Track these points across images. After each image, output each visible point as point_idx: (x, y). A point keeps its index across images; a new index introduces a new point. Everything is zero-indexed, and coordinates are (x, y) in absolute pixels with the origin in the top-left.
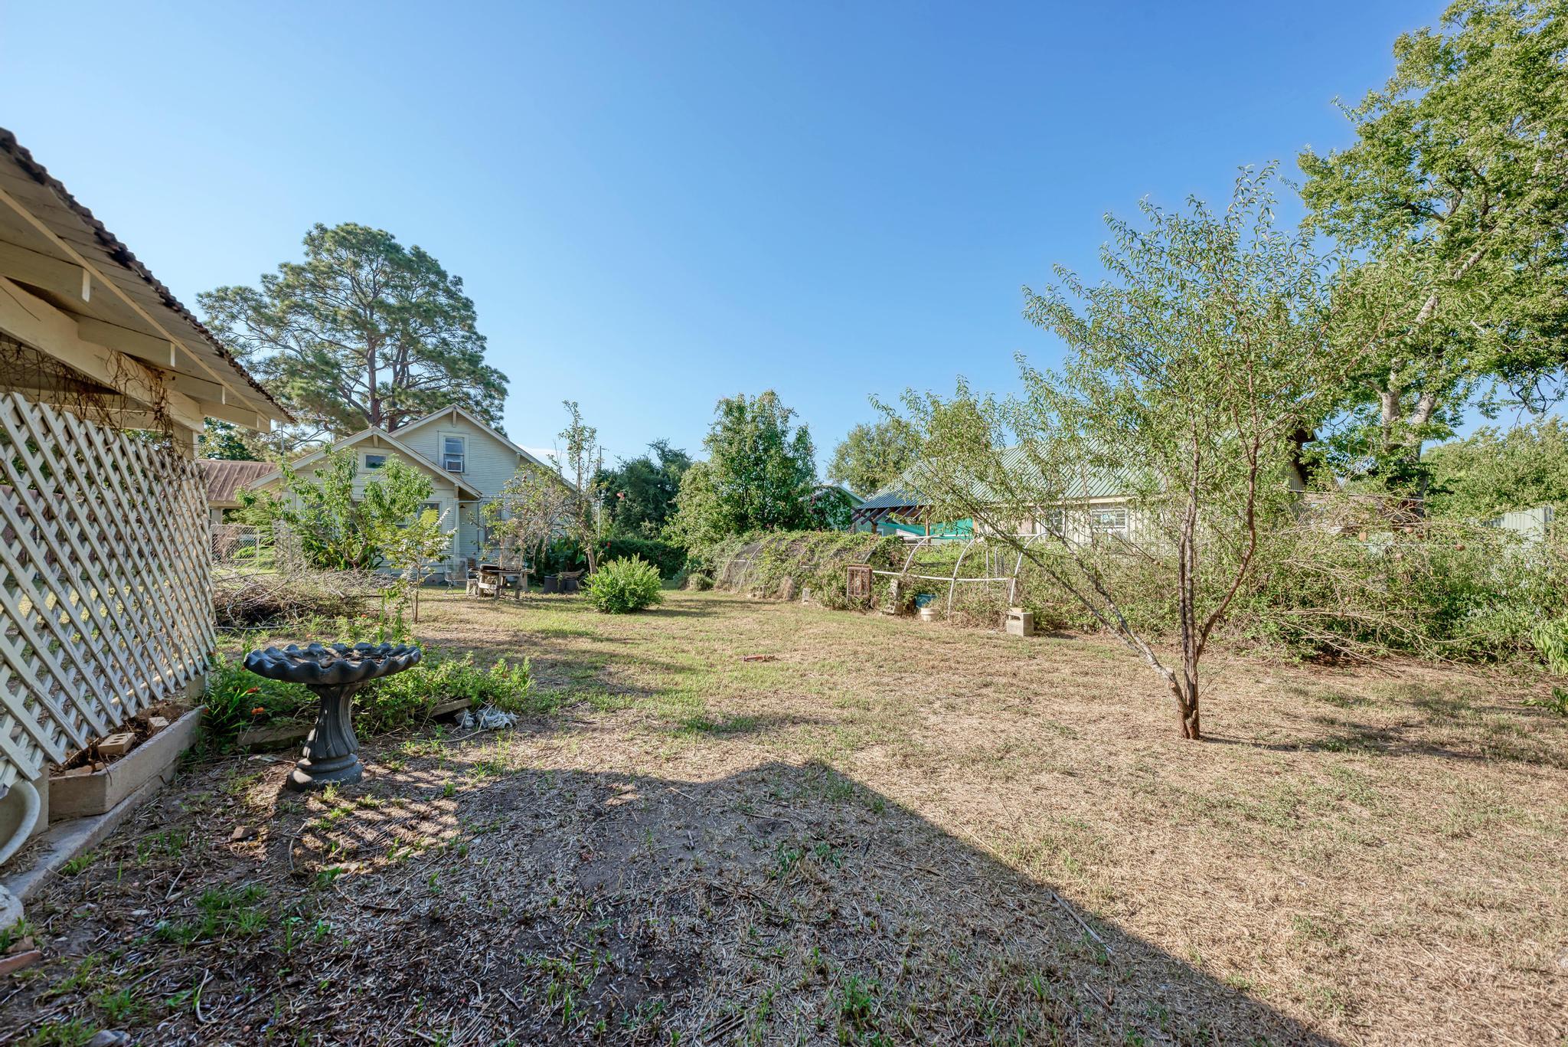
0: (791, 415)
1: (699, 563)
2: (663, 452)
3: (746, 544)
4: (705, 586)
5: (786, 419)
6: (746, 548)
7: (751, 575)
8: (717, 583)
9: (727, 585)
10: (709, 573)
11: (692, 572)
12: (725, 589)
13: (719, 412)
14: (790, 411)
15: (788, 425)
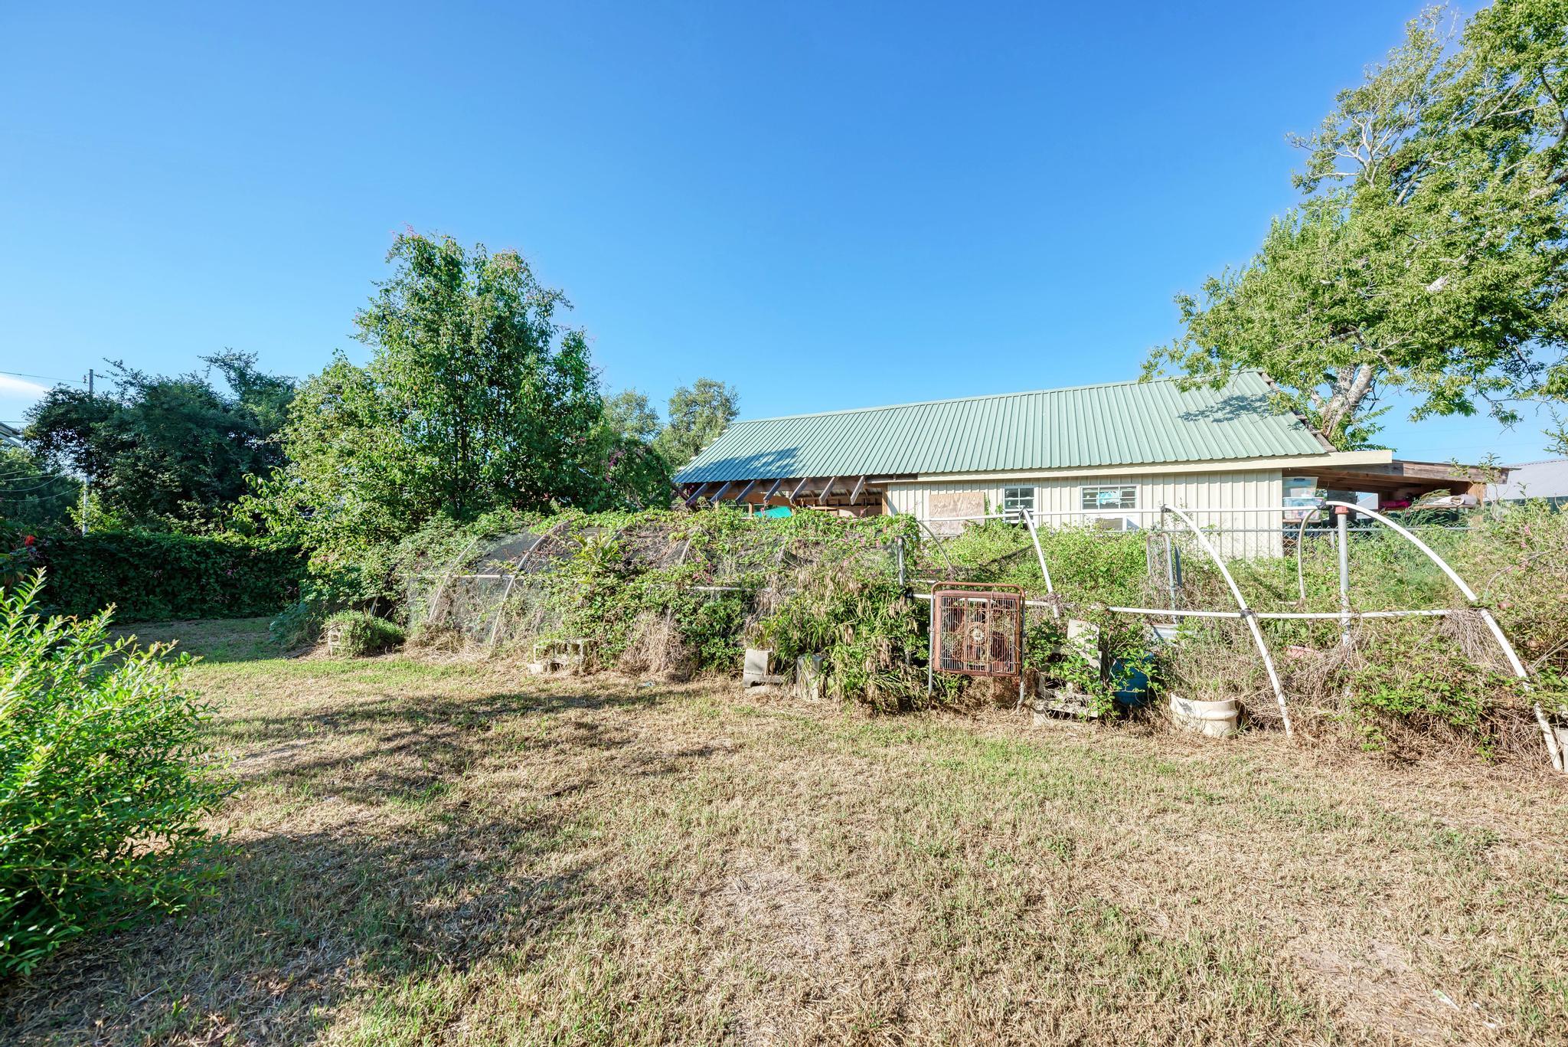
0: (557, 304)
1: (355, 585)
2: (242, 375)
3: (489, 537)
4: (378, 644)
5: (547, 309)
6: (491, 547)
7: (523, 611)
8: (415, 632)
9: (444, 638)
10: (385, 608)
11: (334, 607)
12: (442, 648)
13: (397, 261)
14: (556, 296)
15: (552, 321)
